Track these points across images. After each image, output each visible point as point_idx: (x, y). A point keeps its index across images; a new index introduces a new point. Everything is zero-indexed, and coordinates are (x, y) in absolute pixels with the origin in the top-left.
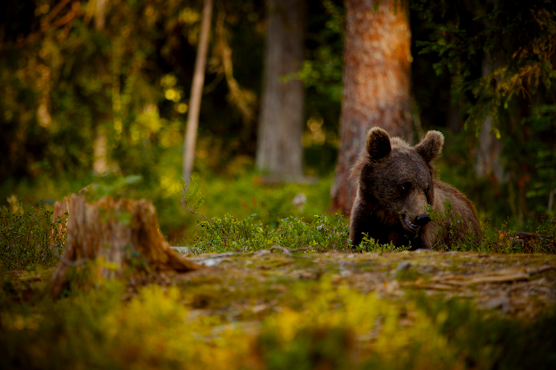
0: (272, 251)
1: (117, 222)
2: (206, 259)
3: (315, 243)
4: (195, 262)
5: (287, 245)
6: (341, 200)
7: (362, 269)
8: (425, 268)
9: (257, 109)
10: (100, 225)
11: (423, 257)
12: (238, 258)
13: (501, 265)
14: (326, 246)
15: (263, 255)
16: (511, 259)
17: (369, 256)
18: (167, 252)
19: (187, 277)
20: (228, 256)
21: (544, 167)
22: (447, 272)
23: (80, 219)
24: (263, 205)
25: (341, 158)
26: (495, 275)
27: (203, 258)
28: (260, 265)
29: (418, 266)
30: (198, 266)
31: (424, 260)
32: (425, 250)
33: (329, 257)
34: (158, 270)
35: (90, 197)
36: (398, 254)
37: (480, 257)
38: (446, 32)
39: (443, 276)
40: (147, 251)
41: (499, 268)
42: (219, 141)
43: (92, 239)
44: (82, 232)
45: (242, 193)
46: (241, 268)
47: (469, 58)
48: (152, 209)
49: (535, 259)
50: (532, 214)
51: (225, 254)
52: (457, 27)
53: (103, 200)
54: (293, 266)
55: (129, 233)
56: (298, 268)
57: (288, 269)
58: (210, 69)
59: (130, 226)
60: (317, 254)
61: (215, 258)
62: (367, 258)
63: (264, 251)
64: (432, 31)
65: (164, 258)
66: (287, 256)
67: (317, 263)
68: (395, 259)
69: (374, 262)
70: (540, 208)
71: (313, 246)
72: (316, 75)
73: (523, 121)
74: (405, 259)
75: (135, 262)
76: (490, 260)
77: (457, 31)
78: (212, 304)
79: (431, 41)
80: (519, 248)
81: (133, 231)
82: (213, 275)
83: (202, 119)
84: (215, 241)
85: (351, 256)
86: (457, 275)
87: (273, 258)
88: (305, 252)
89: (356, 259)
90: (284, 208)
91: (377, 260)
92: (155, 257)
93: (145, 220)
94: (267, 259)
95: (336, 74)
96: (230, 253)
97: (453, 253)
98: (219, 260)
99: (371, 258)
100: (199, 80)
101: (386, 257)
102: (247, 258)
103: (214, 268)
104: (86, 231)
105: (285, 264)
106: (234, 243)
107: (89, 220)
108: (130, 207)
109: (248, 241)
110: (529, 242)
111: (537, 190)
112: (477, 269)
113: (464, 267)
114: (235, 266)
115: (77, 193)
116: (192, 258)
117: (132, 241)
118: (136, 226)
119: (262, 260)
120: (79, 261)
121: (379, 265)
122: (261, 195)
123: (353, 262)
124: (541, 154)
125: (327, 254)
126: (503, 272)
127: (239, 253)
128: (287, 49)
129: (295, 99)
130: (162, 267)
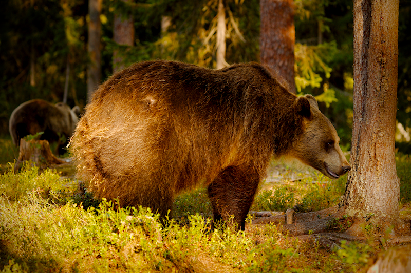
1: (36, 147)
10: (31, 149)
18: (53, 158)
19: (60, 166)
23: (24, 147)
27: (65, 159)
30: (64, 162)
34: (50, 163)
35: (27, 140)
40: (46, 157)
43: (28, 154)
53: (31, 140)
55: (40, 151)
59: (40, 149)
65: (52, 159)
78: (68, 174)
81: (42, 151)
82: (69, 165)
92: (49, 159)
93: (46, 147)
103: (69, 163)
104: (26, 151)
107: (27, 147)
108: (40, 143)
116: (62, 160)
117: (41, 154)
118: (42, 149)
120: (24, 161)
130: (52, 162)
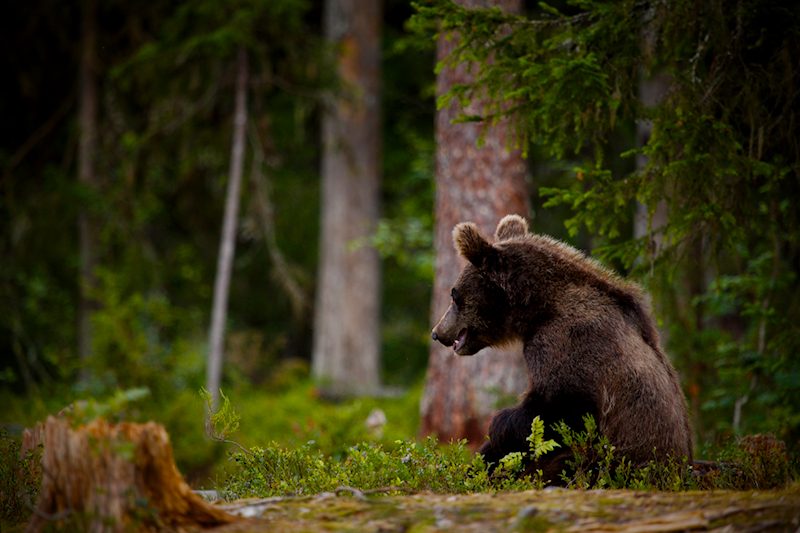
0: (337, 494)
1: (113, 455)
2: (242, 507)
3: (399, 482)
4: (228, 512)
5: (358, 484)
6: (436, 419)
7: (469, 517)
8: (558, 513)
9: (312, 292)
10: (90, 461)
11: (556, 498)
12: (289, 505)
13: (668, 508)
14: (416, 486)
15: (326, 500)
16: (682, 499)
17: (477, 498)
18: (187, 499)
20: (274, 502)
21: (726, 367)
22: (590, 520)
23: (60, 453)
24: (324, 428)
25: (434, 359)
26: (660, 523)
27: (238, 506)
28: (321, 515)
29: (548, 511)
30: (232, 516)
31: (557, 502)
32: (558, 488)
33: (420, 501)
34: (174, 524)
35: (75, 422)
36: (519, 494)
37: (637, 497)
38: (583, 175)
39: (584, 524)
40: (158, 497)
41: (664, 513)
42: (258, 337)
43: (79, 481)
44: (63, 472)
45: (292, 412)
46: (294, 519)
47: (616, 211)
48: (164, 436)
49: (716, 499)
50: (711, 434)
51: (270, 499)
52: (598, 166)
53: (93, 425)
54: (368, 515)
55: (131, 471)
56: (375, 518)
57: (361, 518)
58: (245, 234)
59: (133, 461)
60: (403, 498)
61: (255, 505)
62: (475, 502)
63: (326, 495)
64: (561, 173)
65: (182, 507)
66: (360, 501)
67: (404, 510)
68: (515, 502)
69: (484, 507)
70: (721, 425)
71: (397, 486)
72: (395, 239)
73: (696, 301)
74: (529, 501)
75: (141, 513)
76: (652, 502)
77: (598, 173)
79: (561, 188)
80: (692, 483)
81: (137, 468)
82: (253, 530)
83: (232, 307)
84: (255, 481)
85: (452, 499)
86: (604, 523)
87: (339, 504)
88: (385, 495)
89: (459, 503)
90: (354, 433)
91: (489, 504)
92: (169, 505)
93: (154, 452)
94: (331, 505)
95: (426, 238)
96: (278, 498)
97: (598, 492)
98: (262, 508)
99: (481, 501)
100: (227, 249)
101: (502, 499)
102: (303, 504)
103: (255, 520)
104: (70, 469)
105: (357, 513)
106: (283, 483)
107: (74, 453)
108: (132, 434)
109: (303, 481)
110: (708, 474)
111: (717, 399)
112: (633, 514)
113: (615, 512)
114: (286, 516)
115: (55, 416)
116: (224, 507)
117: (136, 483)
118: (142, 461)
119: (324, 506)
120: (61, 513)
121: (492, 511)
122: (320, 414)
123: (455, 507)
124: (722, 348)
125: (417, 497)
126: (671, 517)
127: (290, 498)
128: (354, 203)
129: (367, 276)
130: (180, 519)
